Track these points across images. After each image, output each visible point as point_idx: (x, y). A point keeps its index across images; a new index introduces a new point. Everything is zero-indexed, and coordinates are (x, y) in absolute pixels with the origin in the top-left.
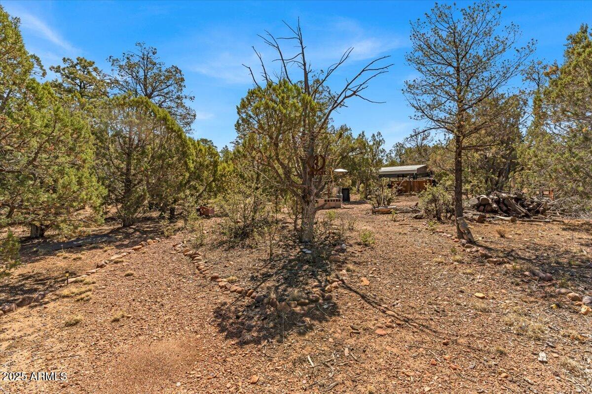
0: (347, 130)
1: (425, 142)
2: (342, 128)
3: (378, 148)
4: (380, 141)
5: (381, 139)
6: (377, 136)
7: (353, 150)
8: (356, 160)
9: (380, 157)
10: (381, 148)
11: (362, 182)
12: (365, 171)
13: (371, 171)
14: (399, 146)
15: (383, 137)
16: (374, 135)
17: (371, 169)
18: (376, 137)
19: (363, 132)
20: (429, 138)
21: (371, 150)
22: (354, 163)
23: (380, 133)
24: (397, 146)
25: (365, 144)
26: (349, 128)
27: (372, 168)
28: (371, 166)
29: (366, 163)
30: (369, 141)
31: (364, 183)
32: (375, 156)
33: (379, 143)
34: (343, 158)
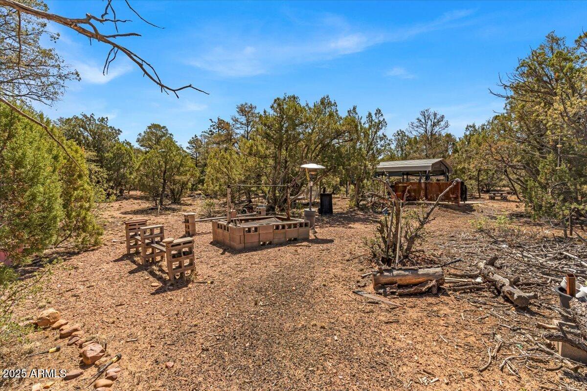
0: (329, 104)
1: (437, 129)
2: (322, 103)
3: (376, 133)
4: (380, 122)
5: (381, 119)
6: (376, 114)
7: (338, 134)
8: (343, 150)
9: (379, 146)
10: (380, 133)
11: (352, 183)
12: (356, 168)
13: (366, 166)
14: (401, 135)
15: (384, 117)
16: (370, 114)
17: (365, 164)
18: (374, 118)
19: (354, 108)
20: (442, 123)
21: (366, 135)
22: (340, 154)
23: (380, 111)
24: (399, 134)
25: (356, 126)
26: (333, 102)
27: (367, 162)
28: (365, 160)
29: (358, 155)
30: (363, 122)
31: (355, 185)
32: (371, 144)
33: (378, 126)
34: (324, 147)
